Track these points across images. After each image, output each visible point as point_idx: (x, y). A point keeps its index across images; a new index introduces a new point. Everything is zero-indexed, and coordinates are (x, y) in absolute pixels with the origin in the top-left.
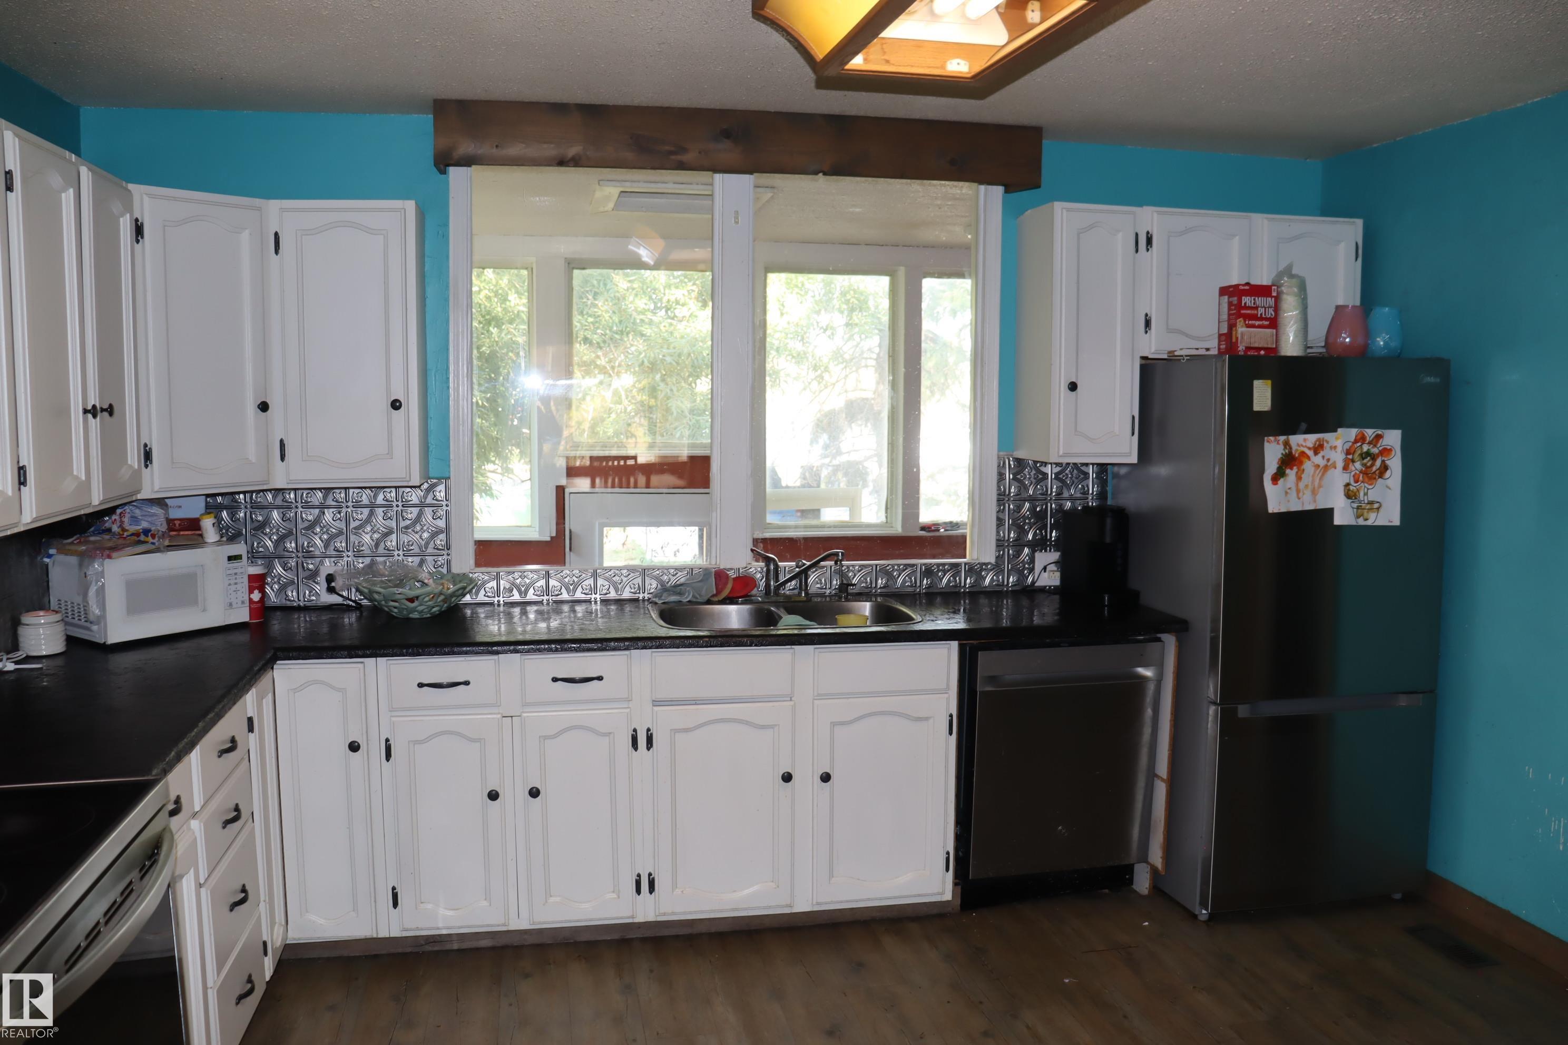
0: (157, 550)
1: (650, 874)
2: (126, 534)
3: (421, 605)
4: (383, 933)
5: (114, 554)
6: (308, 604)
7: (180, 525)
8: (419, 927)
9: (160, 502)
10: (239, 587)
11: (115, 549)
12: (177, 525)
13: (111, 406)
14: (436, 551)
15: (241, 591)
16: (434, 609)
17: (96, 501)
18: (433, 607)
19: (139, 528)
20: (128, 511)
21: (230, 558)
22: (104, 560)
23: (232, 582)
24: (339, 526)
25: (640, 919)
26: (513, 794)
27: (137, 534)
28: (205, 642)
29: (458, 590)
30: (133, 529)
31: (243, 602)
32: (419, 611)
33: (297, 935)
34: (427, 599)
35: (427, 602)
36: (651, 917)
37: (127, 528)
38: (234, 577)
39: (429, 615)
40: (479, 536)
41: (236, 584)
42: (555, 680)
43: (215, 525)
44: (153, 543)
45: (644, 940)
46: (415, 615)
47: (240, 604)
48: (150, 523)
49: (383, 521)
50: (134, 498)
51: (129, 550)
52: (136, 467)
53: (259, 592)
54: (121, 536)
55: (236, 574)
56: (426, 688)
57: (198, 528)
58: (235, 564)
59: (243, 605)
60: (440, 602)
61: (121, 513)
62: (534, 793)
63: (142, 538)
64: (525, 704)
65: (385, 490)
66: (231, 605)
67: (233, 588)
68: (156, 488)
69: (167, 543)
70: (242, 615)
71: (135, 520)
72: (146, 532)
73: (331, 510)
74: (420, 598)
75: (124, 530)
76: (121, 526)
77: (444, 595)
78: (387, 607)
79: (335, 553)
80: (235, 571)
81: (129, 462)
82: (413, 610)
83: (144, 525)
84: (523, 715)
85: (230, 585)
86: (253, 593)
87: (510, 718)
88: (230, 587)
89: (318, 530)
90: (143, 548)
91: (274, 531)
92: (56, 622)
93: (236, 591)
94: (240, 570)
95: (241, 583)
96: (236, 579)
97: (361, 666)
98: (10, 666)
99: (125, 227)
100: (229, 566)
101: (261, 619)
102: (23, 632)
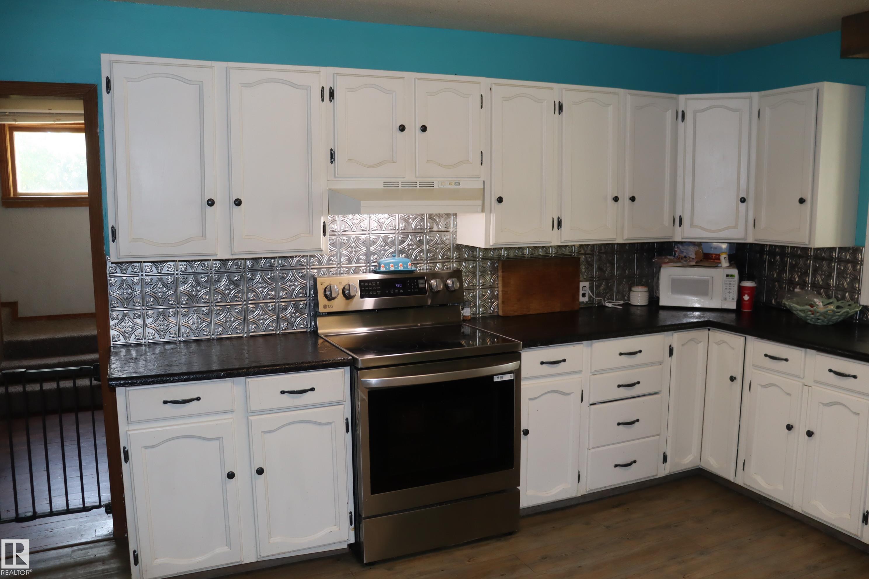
5: (664, 265)
8: (752, 486)
10: (731, 291)
13: (633, 197)
14: (853, 290)
15: (733, 293)
21: (727, 276)
22: (661, 267)
23: (728, 287)
24: (806, 268)
26: (803, 431)
31: (733, 299)
33: (704, 465)
34: (813, 313)
38: (729, 285)
41: (730, 289)
42: (831, 371)
43: (726, 258)
47: (731, 299)
49: (827, 268)
53: (748, 296)
55: (730, 284)
56: (768, 358)
57: (719, 259)
58: (730, 279)
59: (733, 300)
62: (809, 434)
64: (816, 382)
66: (726, 299)
67: (728, 291)
70: (733, 306)
72: (685, 257)
79: (802, 283)
80: (730, 282)
83: (685, 254)
84: (813, 387)
85: (726, 289)
86: (744, 296)
87: (808, 387)
88: (726, 290)
89: (796, 269)
90: (679, 264)
91: (777, 267)
92: (646, 291)
93: (729, 292)
94: (733, 283)
95: (734, 289)
96: (730, 286)
97: (742, 339)
98: (610, 305)
99: (669, 115)
100: (726, 279)
101: (749, 310)
102: (632, 294)
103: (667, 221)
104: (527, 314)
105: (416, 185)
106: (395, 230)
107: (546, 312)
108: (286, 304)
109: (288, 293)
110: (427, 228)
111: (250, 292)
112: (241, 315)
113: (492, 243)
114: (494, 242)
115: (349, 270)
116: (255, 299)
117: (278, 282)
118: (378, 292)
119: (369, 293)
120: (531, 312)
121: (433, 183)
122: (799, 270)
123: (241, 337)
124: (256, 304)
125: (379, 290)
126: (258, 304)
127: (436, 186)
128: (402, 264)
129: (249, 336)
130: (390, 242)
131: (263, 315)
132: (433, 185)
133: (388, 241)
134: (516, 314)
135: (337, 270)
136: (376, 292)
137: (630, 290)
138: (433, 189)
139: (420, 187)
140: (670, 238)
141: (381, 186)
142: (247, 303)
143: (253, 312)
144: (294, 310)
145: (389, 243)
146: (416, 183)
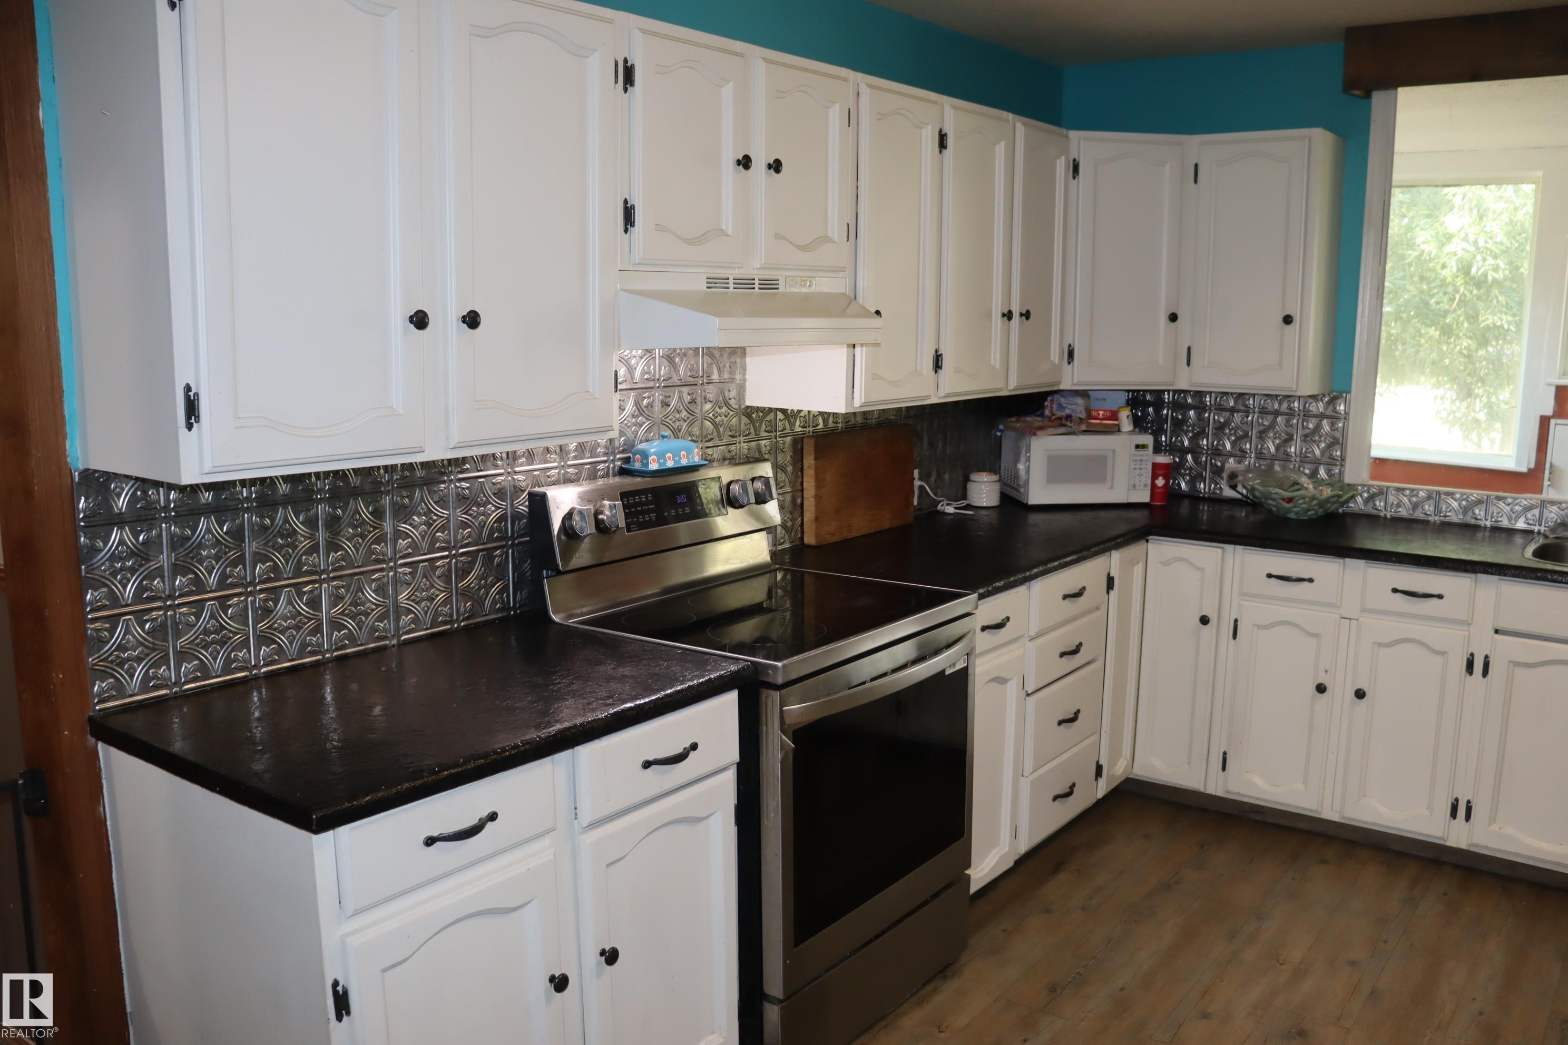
0: (1073, 433)
1: (1469, 802)
2: (1054, 417)
3: (1295, 507)
4: (1211, 790)
5: (1039, 433)
6: (1213, 496)
7: (1103, 415)
8: (1241, 792)
9: (1084, 394)
10: (1143, 472)
11: (1041, 428)
12: (1101, 415)
13: (1028, 312)
14: (1331, 460)
15: (1144, 476)
16: (1310, 513)
17: (1011, 387)
18: (1309, 510)
19: (1063, 414)
20: (1056, 399)
21: (1137, 447)
22: (1031, 436)
23: (1138, 467)
24: (1245, 428)
25: (1451, 843)
26: (1341, 691)
27: (1060, 419)
28: (1102, 514)
29: (1333, 496)
30: (1060, 414)
31: (1145, 486)
32: (1294, 512)
33: (1141, 771)
34: (1301, 501)
35: (1301, 504)
36: (1463, 845)
37: (1055, 413)
38: (1139, 463)
39: (1306, 518)
40: (1375, 453)
41: (1141, 469)
42: (1395, 591)
43: (1127, 417)
44: (1071, 427)
45: (1456, 867)
46: (1292, 516)
47: (1142, 487)
48: (1073, 410)
49: (1284, 427)
50: (1056, 388)
51: (1051, 430)
52: (1057, 362)
53: (1163, 479)
54: (1050, 418)
55: (1141, 460)
56: (1273, 580)
57: (1116, 418)
58: (1141, 452)
59: (1145, 488)
60: (1314, 506)
61: (1051, 401)
62: (1360, 694)
63: (1064, 421)
64: (1364, 610)
65: (1289, 399)
66: (1134, 486)
67: (1138, 472)
68: (1075, 382)
69: (1084, 427)
70: (1144, 497)
71: (1061, 407)
72: (1069, 417)
73: (1240, 414)
74: (1294, 500)
75: (1053, 415)
76: (1051, 412)
77: (1318, 500)
78: (1267, 504)
79: (1239, 453)
80: (1141, 458)
81: (1052, 359)
82: (1289, 510)
83: (1068, 412)
84: (1361, 619)
85: (1135, 469)
86: (1157, 479)
87: (1349, 620)
88: (1135, 471)
89: (1227, 431)
90: (1062, 430)
91: (1190, 428)
92: (995, 481)
93: (1140, 475)
94: (1145, 458)
95: (1146, 469)
96: (1141, 465)
97: (1220, 551)
98: (950, 510)
99: (1062, 166)
100: (1137, 453)
101: (1163, 502)
102: (970, 486)
103: (1055, 354)
104: (849, 537)
105: (754, 284)
106: (654, 380)
107: (872, 531)
108: (470, 559)
109: (473, 533)
110: (702, 377)
111: (401, 538)
112: (384, 595)
113: (858, 403)
114: (863, 402)
115: (580, 472)
116: (410, 553)
117: (455, 509)
118: (651, 515)
119: (638, 518)
120: (854, 534)
121: (778, 280)
122: (1233, 432)
123: (384, 648)
124: (414, 565)
125: (652, 511)
126: (416, 564)
127: (782, 289)
128: (671, 455)
129: (401, 642)
130: (646, 407)
131: (427, 589)
132: (778, 284)
133: (643, 404)
134: (834, 540)
135: (559, 473)
136: (649, 516)
137: (967, 479)
138: (776, 294)
139: (760, 289)
140: (1054, 385)
141: (703, 286)
142: (395, 563)
143: (407, 584)
144: (485, 570)
145: (644, 409)
146: (754, 279)
